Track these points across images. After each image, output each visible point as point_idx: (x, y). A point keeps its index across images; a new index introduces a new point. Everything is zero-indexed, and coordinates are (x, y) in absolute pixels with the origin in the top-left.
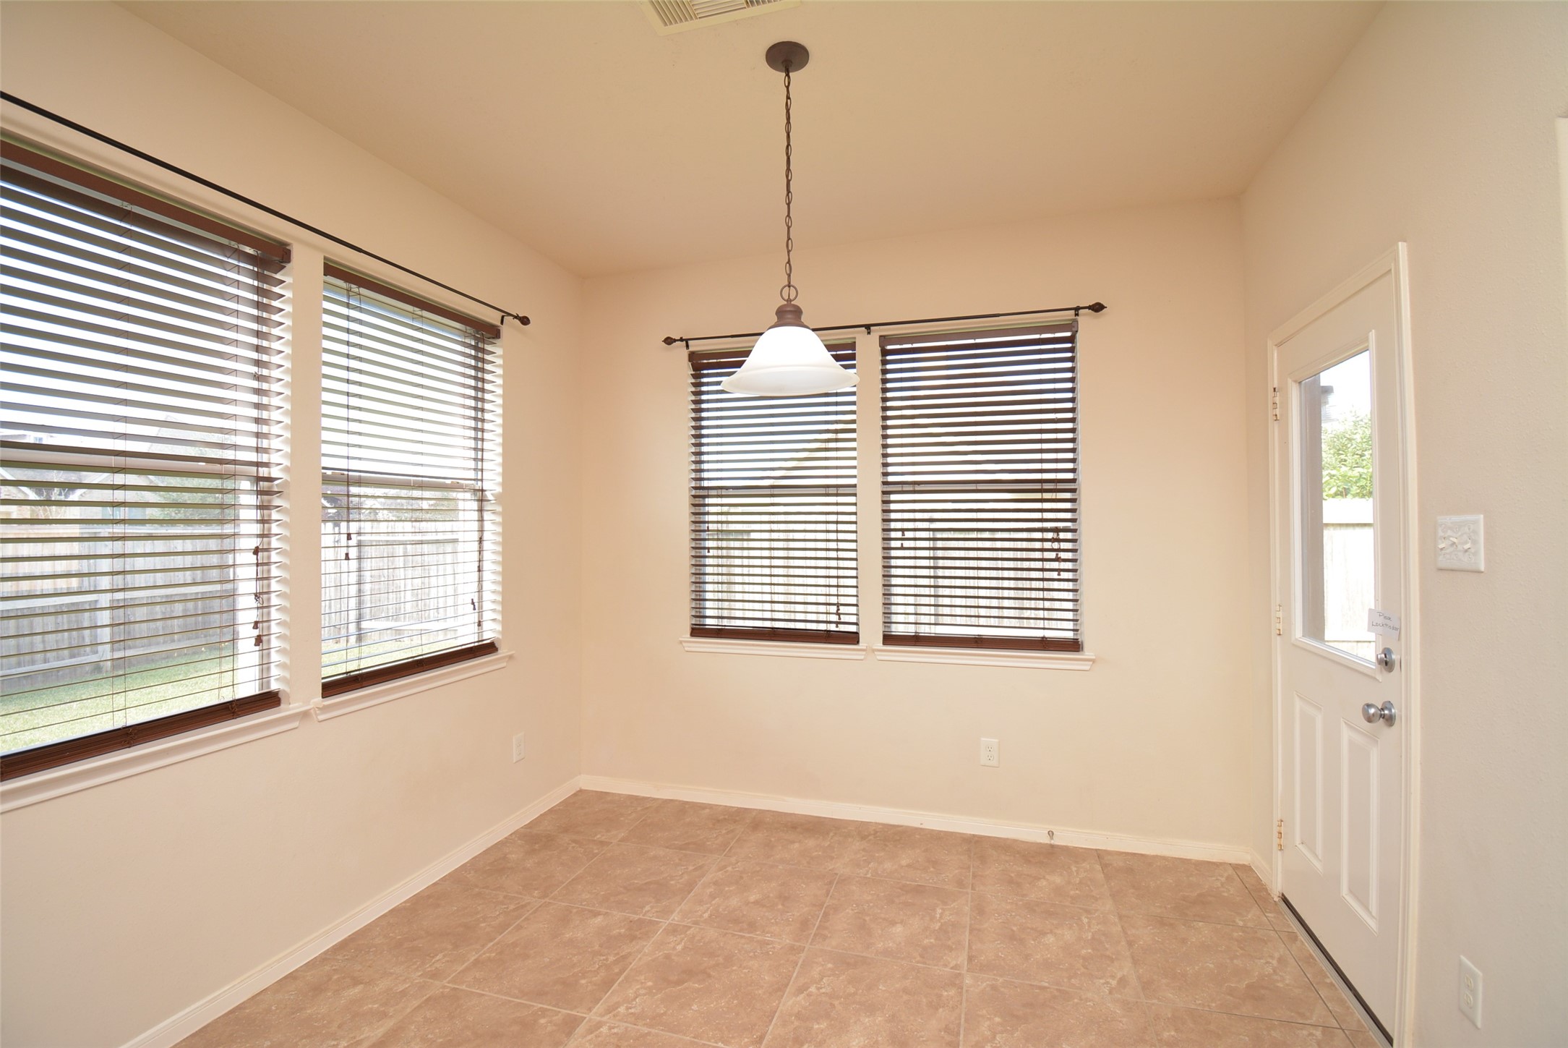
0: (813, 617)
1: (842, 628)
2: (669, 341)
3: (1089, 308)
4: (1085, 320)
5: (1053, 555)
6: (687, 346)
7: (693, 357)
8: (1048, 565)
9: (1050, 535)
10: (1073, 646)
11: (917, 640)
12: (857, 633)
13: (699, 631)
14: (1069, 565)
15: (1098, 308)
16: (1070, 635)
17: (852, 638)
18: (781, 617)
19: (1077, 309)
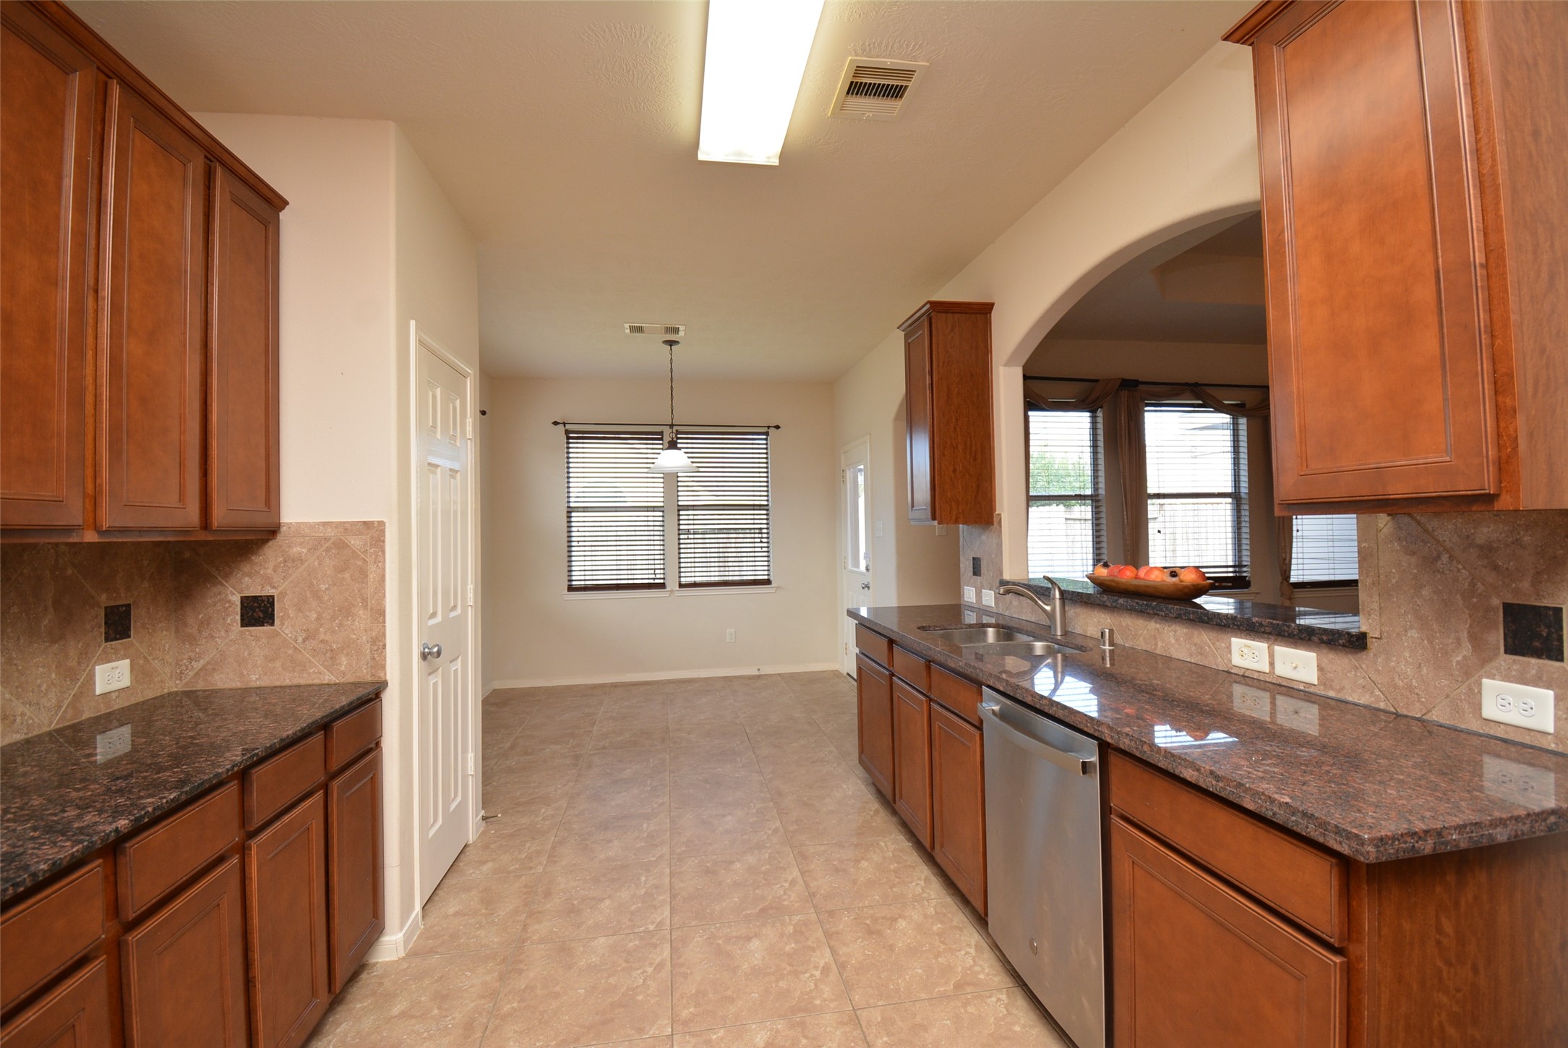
0: (642, 577)
1: (657, 581)
2: (556, 423)
3: (774, 427)
4: (772, 431)
5: (759, 540)
6: (565, 426)
7: (567, 432)
8: (756, 545)
9: (757, 531)
10: (768, 582)
11: (695, 585)
12: (664, 583)
13: (571, 589)
14: (766, 545)
15: (777, 427)
16: (766, 577)
17: (662, 586)
18: (624, 577)
19: (769, 427)
